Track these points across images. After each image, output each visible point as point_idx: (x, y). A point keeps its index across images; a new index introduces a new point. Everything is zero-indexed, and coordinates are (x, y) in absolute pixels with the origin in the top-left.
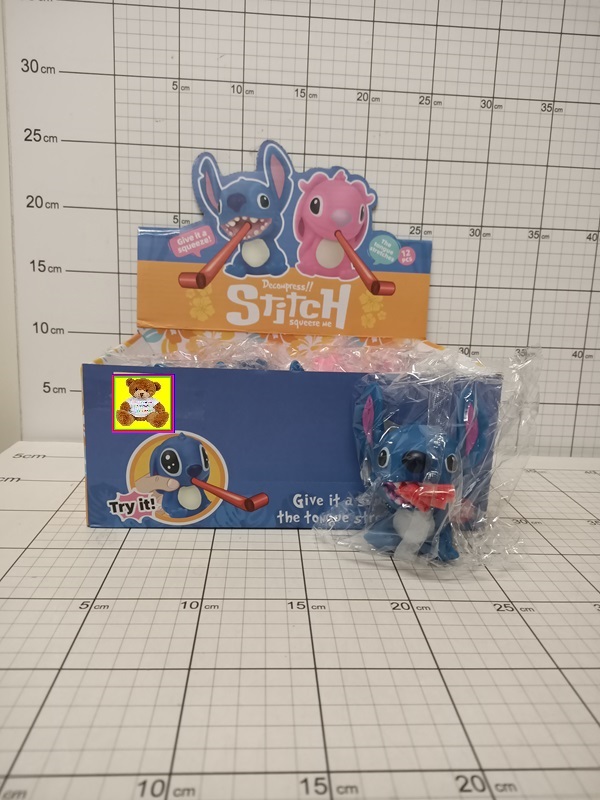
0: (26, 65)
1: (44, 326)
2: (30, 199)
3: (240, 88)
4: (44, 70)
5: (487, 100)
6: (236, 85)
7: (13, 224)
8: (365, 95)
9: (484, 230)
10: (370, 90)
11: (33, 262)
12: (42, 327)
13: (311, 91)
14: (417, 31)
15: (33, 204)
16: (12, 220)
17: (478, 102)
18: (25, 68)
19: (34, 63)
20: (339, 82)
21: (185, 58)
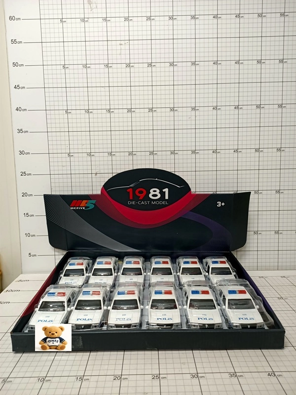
3: (90, 154)
4: (26, 154)
5: (172, 151)
7: (18, 202)
8: (131, 153)
11: (25, 214)
12: (28, 235)
14: (146, 132)
15: (24, 195)
17: (169, 152)
18: (20, 154)
20: (122, 150)
21: (71, 147)
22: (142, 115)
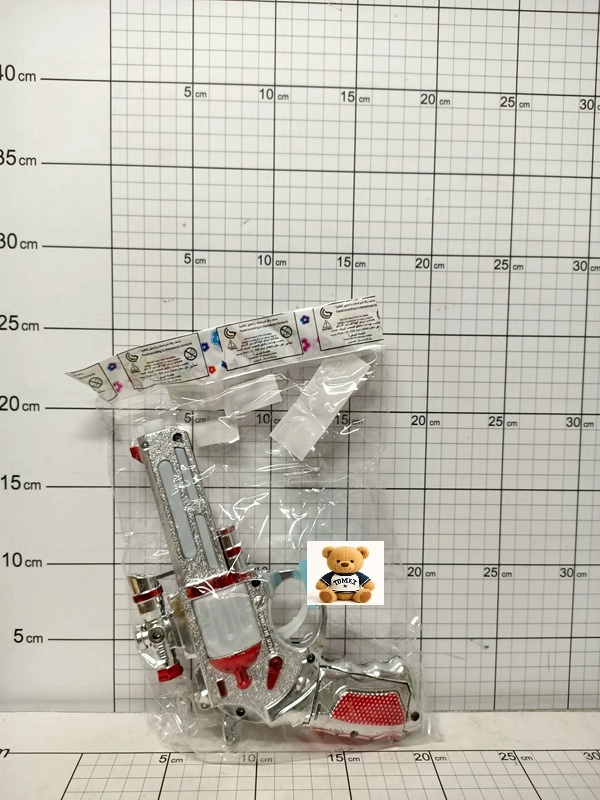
0: (2, 240)
1: (17, 557)
2: (3, 400)
3: (269, 258)
4: (24, 245)
5: (580, 260)
6: (264, 255)
8: (425, 262)
9: (586, 419)
10: (432, 255)
11: (5, 478)
12: (14, 559)
13: (357, 259)
14: (489, 182)
15: (7, 406)
17: (569, 264)
19: (12, 237)
20: (392, 247)
21: (199, 226)
22: (476, 117)
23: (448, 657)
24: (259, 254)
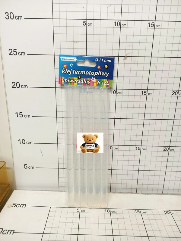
0: (8, 15)
1: (23, 141)
2: (14, 84)
3: (119, 23)
4: (17, 18)
6: (117, 21)
7: (6, 95)
11: (17, 113)
12: (22, 141)
13: (157, 23)
15: (15, 86)
16: (6, 94)
18: (7, 17)
19: (11, 14)
20: (173, 18)
21: (90, 8)
23: (175, 177)
24: (115, 21)
